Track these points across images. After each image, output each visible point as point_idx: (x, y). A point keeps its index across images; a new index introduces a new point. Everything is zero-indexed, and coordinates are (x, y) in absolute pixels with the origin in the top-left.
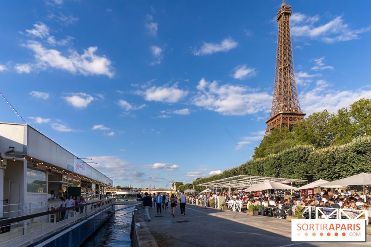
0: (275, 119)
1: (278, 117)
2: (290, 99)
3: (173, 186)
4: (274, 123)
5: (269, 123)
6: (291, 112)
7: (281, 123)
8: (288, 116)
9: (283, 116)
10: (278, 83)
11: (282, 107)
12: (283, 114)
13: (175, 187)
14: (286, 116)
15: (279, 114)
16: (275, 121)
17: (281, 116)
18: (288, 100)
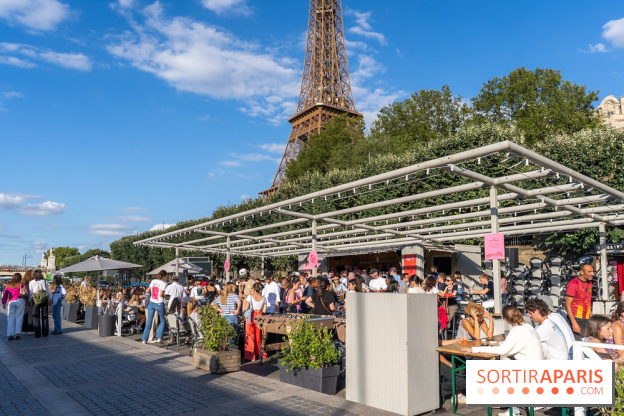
0: (309, 116)
1: (314, 114)
2: (336, 81)
3: (46, 257)
4: (305, 124)
5: (296, 124)
6: (338, 107)
7: (319, 126)
8: (332, 114)
9: (324, 112)
10: (313, 41)
11: (321, 92)
12: (324, 107)
13: (52, 259)
14: (328, 113)
15: (316, 108)
16: (308, 120)
17: (319, 111)
18: (333, 82)
